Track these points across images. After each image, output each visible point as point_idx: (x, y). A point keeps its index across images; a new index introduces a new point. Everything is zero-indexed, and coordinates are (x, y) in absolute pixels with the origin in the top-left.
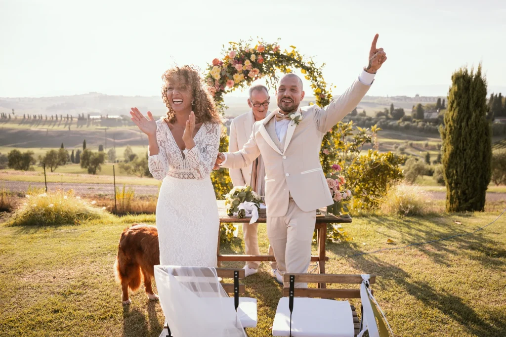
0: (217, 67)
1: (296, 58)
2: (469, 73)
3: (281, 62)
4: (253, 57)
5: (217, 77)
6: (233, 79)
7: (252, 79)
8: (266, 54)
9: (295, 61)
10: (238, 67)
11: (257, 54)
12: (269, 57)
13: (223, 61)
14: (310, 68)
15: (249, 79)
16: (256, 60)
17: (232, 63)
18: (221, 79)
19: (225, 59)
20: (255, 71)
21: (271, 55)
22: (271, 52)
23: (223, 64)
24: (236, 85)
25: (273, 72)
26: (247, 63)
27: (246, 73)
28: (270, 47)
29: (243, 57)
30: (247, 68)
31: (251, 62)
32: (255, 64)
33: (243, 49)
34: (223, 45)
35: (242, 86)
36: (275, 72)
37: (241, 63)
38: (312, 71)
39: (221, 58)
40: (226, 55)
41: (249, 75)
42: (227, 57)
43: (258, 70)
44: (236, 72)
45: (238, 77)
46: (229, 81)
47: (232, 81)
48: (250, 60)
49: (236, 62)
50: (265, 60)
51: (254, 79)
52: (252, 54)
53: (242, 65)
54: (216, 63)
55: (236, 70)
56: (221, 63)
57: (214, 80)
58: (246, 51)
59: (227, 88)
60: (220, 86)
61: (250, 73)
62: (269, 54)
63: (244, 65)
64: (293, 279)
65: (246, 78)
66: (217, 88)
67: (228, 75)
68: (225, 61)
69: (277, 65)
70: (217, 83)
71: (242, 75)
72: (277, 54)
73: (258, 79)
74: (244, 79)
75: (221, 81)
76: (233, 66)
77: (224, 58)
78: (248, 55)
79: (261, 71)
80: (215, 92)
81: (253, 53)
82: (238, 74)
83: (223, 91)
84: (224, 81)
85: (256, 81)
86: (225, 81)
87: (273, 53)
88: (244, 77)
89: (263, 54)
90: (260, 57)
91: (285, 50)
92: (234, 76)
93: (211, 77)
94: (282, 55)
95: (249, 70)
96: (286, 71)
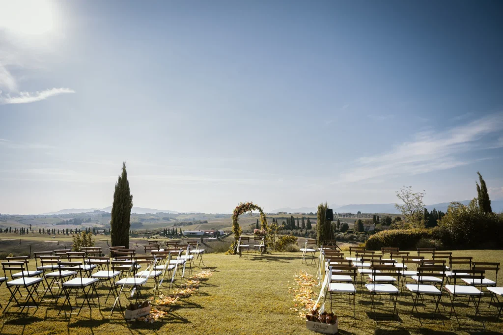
0: (237, 209)
1: (257, 206)
2: (324, 206)
3: (253, 207)
5: (238, 211)
10: (243, 209)
11: (247, 205)
14: (260, 208)
15: (245, 212)
17: (241, 208)
23: (239, 208)
25: (251, 210)
28: (250, 204)
29: (244, 206)
32: (247, 208)
34: (239, 203)
35: (243, 213)
39: (238, 206)
41: (245, 210)
42: (240, 206)
45: (242, 211)
50: (249, 207)
54: (237, 207)
59: (240, 214)
66: (237, 214)
67: (240, 210)
72: (252, 205)
73: (247, 211)
84: (239, 212)
91: (254, 204)
93: (236, 211)
96: (254, 210)
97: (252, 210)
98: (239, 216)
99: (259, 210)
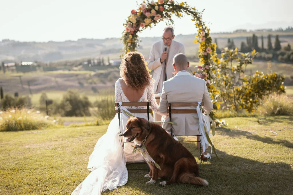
0: (133, 15)
1: (184, 6)
3: (175, 9)
4: (157, 8)
5: (134, 22)
6: (144, 22)
7: (156, 22)
8: (165, 5)
9: (185, 8)
10: (147, 14)
11: (159, 5)
12: (167, 6)
13: (138, 11)
14: (195, 12)
15: (155, 22)
16: (159, 9)
17: (143, 12)
18: (136, 23)
19: (139, 10)
20: (158, 16)
21: (169, 5)
22: (169, 3)
23: (138, 14)
24: (146, 26)
26: (153, 11)
27: (152, 18)
30: (153, 15)
31: (156, 11)
32: (159, 12)
33: (150, 3)
35: (150, 26)
36: (172, 16)
37: (149, 12)
38: (195, 14)
39: (137, 9)
40: (139, 7)
41: (154, 19)
42: (140, 8)
43: (160, 16)
44: (146, 17)
45: (147, 21)
46: (142, 23)
47: (144, 24)
48: (155, 9)
49: (146, 11)
50: (165, 8)
51: (158, 21)
52: (156, 6)
53: (149, 13)
54: (133, 12)
56: (137, 13)
57: (132, 23)
58: (152, 4)
59: (141, 28)
60: (136, 27)
61: (155, 17)
62: (167, 4)
63: (151, 13)
64: (170, 105)
65: (153, 21)
66: (134, 29)
67: (141, 19)
68: (139, 11)
69: (173, 12)
70: (134, 25)
71: (150, 20)
72: (172, 5)
73: (161, 21)
74: (151, 22)
75: (137, 24)
76: (144, 14)
78: (152, 6)
79: (162, 16)
80: (133, 31)
81: (156, 4)
82: (147, 19)
83: (138, 30)
85: (160, 22)
86: (139, 24)
87: (170, 4)
89: (163, 5)
90: (161, 7)
92: (145, 20)
93: (130, 21)
94: (176, 5)
95: (154, 15)
96: (178, 15)
98: (138, 34)
99: (191, 17)
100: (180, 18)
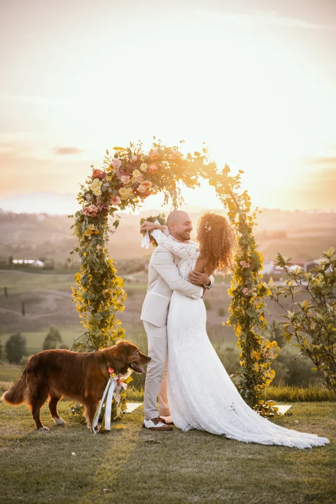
0: (97, 180)
4: (144, 166)
5: (98, 192)
6: (118, 194)
10: (123, 179)
11: (149, 162)
13: (106, 172)
15: (141, 195)
16: (148, 170)
17: (117, 174)
18: (102, 195)
19: (109, 170)
20: (147, 184)
23: (107, 176)
24: (124, 203)
26: (136, 174)
27: (135, 187)
28: (168, 151)
29: (128, 164)
30: (136, 180)
31: (141, 172)
34: (107, 151)
35: (133, 203)
37: (127, 175)
39: (103, 167)
40: (110, 164)
41: (138, 189)
42: (112, 167)
43: (151, 183)
44: (122, 185)
45: (125, 192)
46: (113, 197)
47: (118, 197)
48: (139, 170)
49: (121, 173)
52: (142, 162)
53: (129, 177)
54: (97, 174)
55: (122, 183)
56: (104, 174)
57: (95, 197)
60: (102, 204)
61: (140, 186)
63: (132, 176)
65: (135, 192)
66: (99, 207)
67: (111, 190)
70: (99, 201)
71: (130, 189)
72: (178, 160)
74: (133, 194)
75: (104, 198)
76: (118, 178)
77: (108, 167)
78: (137, 164)
80: (96, 212)
81: (144, 160)
82: (124, 189)
83: (108, 210)
86: (108, 197)
88: (133, 191)
90: (154, 165)
92: (120, 191)
93: (90, 192)
94: (184, 161)
95: (139, 182)
97: (180, 184)
100: (194, 188)
